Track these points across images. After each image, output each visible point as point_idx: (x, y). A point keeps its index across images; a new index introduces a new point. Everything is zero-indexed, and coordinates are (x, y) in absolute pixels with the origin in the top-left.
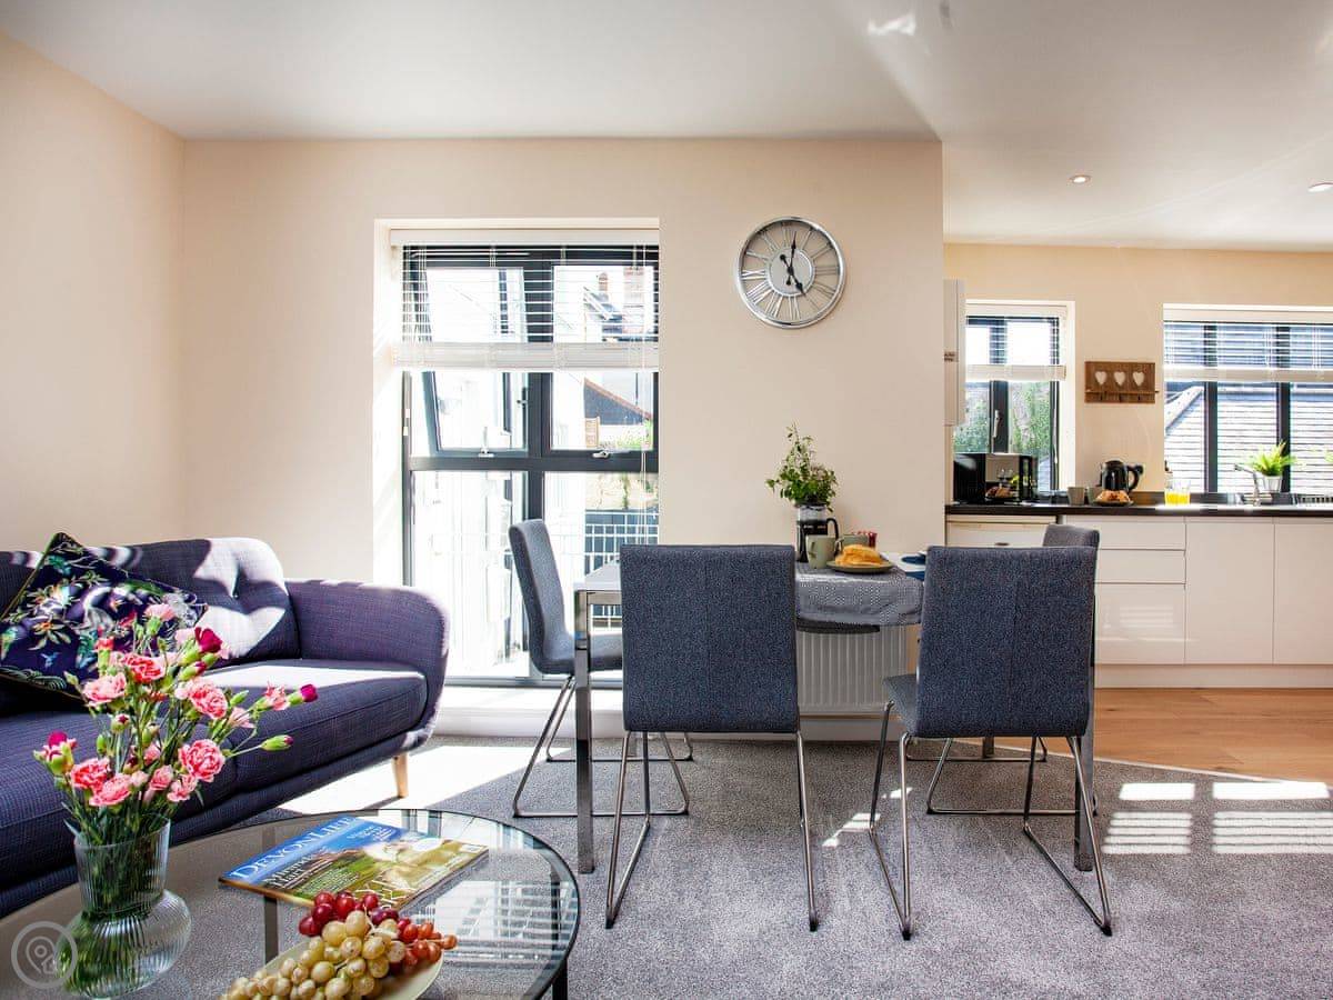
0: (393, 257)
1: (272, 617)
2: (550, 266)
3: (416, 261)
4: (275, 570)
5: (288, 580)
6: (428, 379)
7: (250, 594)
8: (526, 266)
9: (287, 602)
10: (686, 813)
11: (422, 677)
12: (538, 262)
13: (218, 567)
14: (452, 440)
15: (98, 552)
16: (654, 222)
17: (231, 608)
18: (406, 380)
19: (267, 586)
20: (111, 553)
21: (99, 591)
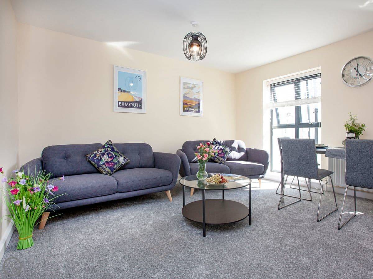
0: (268, 87)
1: (243, 154)
2: (300, 82)
3: (273, 87)
4: (244, 146)
5: (247, 148)
6: (277, 110)
7: (240, 150)
8: (294, 83)
9: (246, 152)
10: (311, 201)
11: (263, 166)
12: (297, 81)
13: (235, 145)
14: (282, 122)
15: (219, 141)
16: (320, 68)
17: (236, 152)
18: (271, 111)
19: (243, 149)
20: (221, 141)
21: (218, 146)
